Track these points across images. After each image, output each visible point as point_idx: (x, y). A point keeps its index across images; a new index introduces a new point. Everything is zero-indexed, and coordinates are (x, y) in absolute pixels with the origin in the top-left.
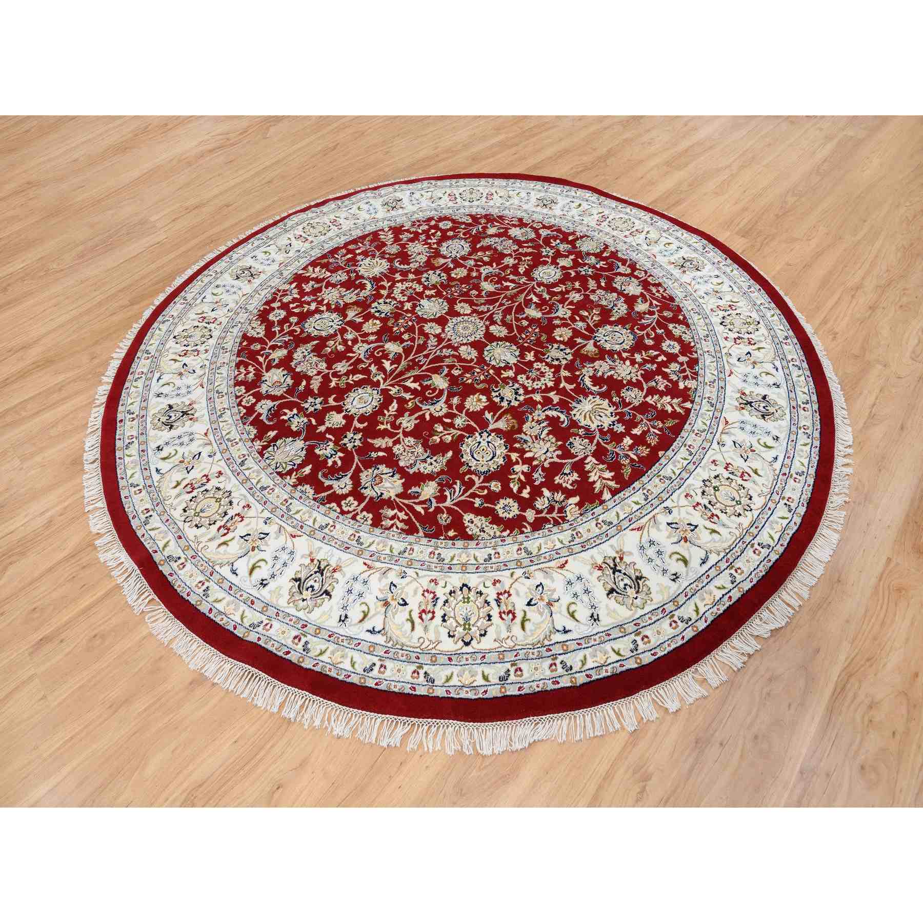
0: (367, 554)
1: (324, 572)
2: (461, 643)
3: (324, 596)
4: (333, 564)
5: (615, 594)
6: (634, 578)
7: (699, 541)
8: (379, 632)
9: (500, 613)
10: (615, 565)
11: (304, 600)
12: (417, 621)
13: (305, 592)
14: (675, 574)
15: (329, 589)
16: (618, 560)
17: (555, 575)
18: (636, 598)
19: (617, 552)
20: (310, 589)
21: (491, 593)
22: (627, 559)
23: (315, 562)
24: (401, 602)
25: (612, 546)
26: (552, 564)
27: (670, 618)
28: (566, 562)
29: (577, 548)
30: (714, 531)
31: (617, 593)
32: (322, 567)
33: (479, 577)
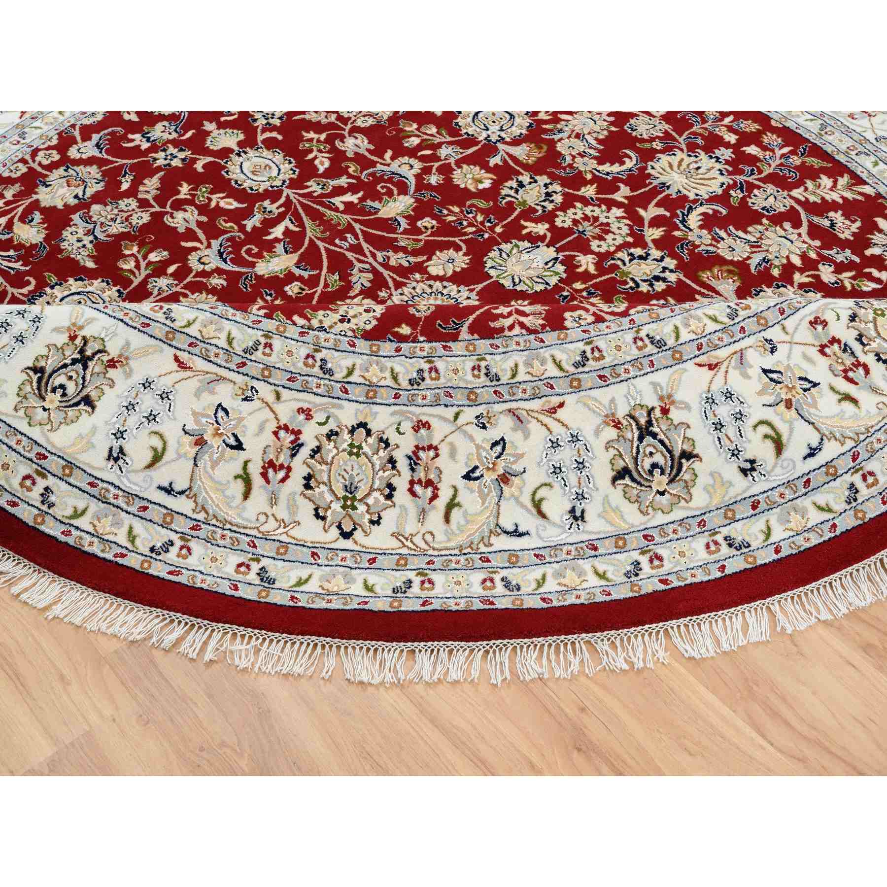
0: (181, 341)
1: (91, 364)
2: (334, 532)
3: (82, 406)
4: (113, 350)
5: (627, 481)
6: (677, 454)
7: (812, 410)
8: (181, 493)
9: (412, 483)
10: (649, 423)
11: (45, 409)
12: (257, 480)
13: (50, 396)
14: (752, 462)
15: (94, 395)
16: (658, 413)
17: (534, 426)
18: (662, 494)
19: (661, 398)
20: (60, 392)
21: (405, 445)
22: (675, 415)
23: (78, 341)
24: (232, 441)
25: (655, 385)
26: (536, 405)
27: (710, 536)
28: (561, 405)
29: (589, 380)
30: (848, 398)
31: (633, 480)
32: (89, 353)
33: (392, 414)
